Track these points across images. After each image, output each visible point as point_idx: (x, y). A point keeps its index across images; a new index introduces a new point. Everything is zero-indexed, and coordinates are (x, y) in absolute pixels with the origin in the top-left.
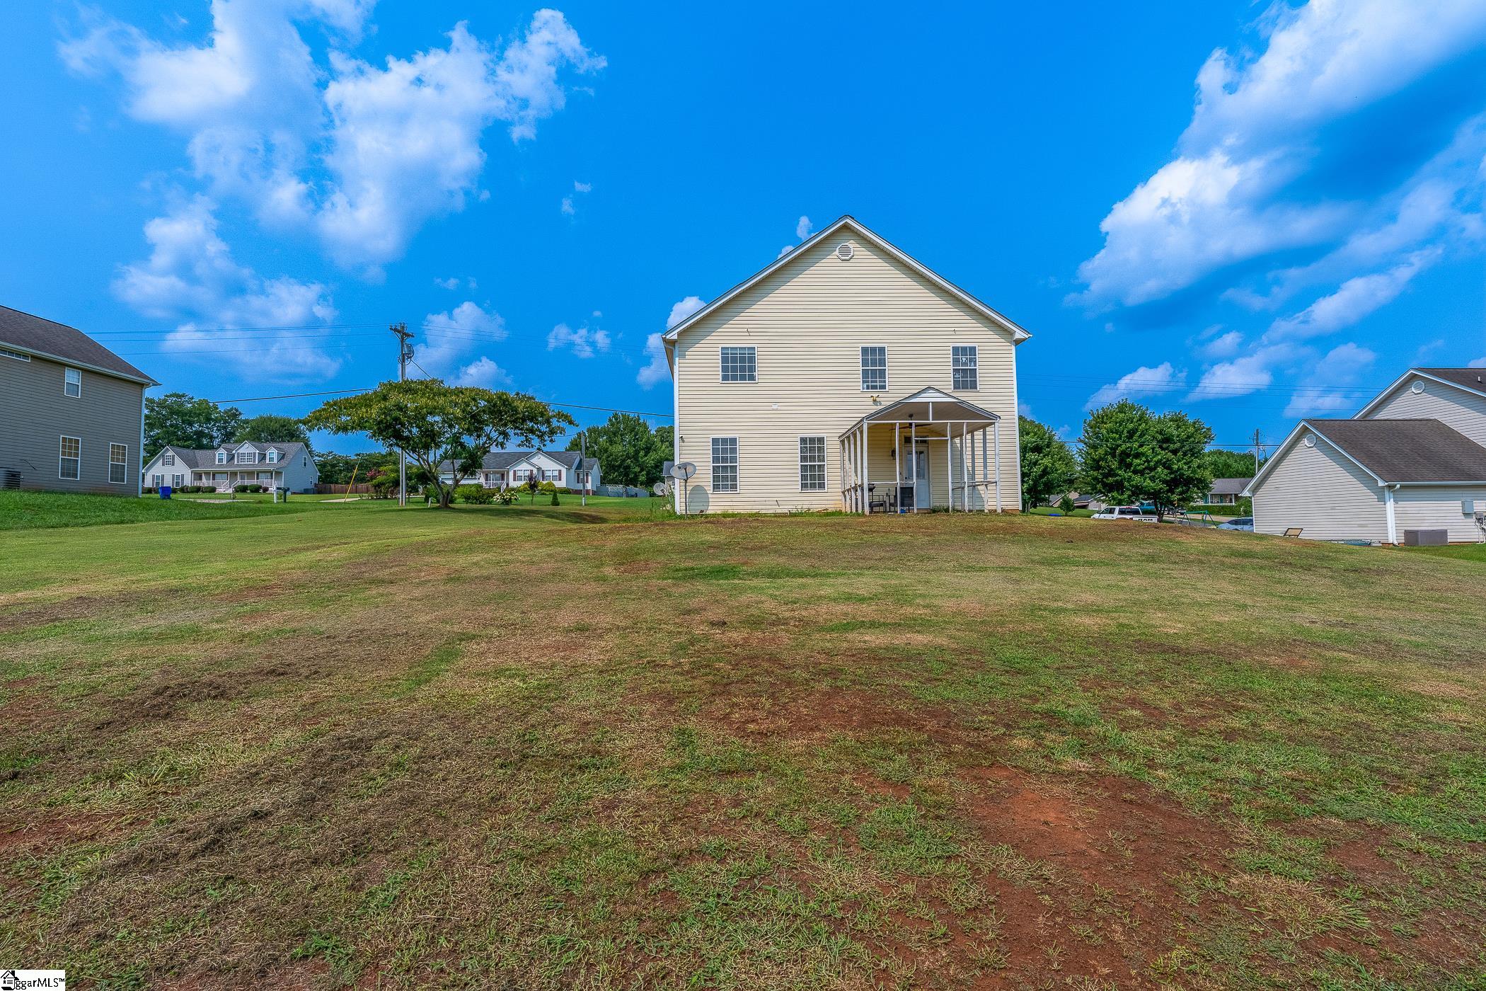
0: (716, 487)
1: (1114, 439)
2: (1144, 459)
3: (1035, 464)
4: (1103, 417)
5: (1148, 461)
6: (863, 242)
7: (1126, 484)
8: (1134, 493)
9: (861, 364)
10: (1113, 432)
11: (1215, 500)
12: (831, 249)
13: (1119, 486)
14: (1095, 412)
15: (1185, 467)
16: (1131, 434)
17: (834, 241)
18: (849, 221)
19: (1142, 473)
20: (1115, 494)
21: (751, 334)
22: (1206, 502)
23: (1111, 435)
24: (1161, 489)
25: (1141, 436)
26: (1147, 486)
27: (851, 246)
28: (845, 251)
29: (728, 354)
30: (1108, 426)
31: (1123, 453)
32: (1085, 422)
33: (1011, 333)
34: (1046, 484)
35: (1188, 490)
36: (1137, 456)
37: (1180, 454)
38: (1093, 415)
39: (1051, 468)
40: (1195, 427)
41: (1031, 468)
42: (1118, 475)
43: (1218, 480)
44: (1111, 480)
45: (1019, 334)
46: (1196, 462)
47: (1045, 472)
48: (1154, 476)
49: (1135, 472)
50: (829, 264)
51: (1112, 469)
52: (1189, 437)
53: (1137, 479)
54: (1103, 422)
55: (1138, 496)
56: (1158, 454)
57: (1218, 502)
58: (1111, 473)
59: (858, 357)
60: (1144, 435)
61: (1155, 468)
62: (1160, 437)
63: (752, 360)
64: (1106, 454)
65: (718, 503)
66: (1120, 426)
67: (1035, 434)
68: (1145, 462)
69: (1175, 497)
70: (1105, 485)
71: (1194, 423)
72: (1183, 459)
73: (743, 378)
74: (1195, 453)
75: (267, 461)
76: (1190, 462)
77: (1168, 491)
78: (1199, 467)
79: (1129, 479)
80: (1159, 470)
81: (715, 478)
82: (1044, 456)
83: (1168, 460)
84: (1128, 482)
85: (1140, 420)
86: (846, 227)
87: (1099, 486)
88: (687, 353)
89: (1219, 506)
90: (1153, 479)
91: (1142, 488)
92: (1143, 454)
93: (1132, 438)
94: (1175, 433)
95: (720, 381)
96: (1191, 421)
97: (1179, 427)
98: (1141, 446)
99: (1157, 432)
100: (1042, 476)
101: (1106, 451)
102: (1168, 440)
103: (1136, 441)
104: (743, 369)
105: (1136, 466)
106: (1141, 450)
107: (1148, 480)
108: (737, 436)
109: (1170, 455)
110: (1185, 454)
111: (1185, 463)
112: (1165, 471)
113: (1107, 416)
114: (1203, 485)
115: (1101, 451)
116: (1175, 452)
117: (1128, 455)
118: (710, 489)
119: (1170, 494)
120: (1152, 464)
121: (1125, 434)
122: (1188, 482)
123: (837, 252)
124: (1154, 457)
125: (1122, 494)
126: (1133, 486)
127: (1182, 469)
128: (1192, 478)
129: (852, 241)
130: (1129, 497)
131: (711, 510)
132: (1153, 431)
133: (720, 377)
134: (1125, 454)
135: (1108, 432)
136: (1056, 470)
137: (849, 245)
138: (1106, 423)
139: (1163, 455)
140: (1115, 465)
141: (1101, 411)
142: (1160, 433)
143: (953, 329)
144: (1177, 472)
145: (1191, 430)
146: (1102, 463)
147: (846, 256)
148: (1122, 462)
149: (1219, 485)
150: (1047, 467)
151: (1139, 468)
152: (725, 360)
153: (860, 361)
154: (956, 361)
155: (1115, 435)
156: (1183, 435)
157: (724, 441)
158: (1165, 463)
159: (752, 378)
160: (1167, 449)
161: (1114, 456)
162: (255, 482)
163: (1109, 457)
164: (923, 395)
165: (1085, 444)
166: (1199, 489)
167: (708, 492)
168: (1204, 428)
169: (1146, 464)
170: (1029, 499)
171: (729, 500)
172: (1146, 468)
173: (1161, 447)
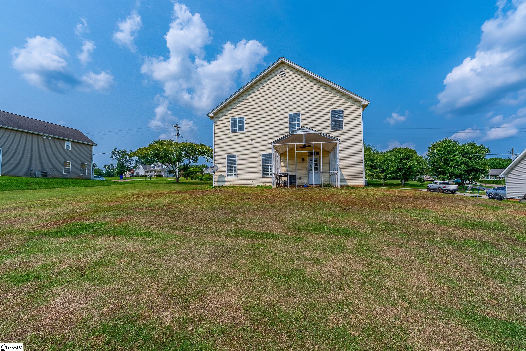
0: (228, 175)
1: (441, 154)
2: (455, 161)
3: (405, 164)
4: (436, 146)
5: (457, 163)
6: (290, 68)
7: (446, 172)
8: (450, 175)
9: (289, 121)
10: (440, 151)
11: (492, 178)
12: (276, 73)
13: (443, 173)
14: (433, 143)
15: (475, 165)
16: (449, 152)
17: (278, 70)
18: (283, 60)
19: (454, 167)
20: (442, 176)
21: (243, 112)
22: (488, 178)
23: (440, 152)
24: (463, 174)
25: (454, 152)
26: (456, 173)
27: (285, 71)
28: (282, 73)
29: (234, 121)
30: (439, 149)
31: (445, 159)
32: (428, 148)
33: (360, 102)
34: (410, 172)
35: (477, 174)
36: (452, 160)
37: (472, 159)
38: (432, 145)
39: (412, 166)
40: (480, 148)
41: (404, 166)
42: (443, 168)
43: (492, 170)
44: (439, 170)
45: (364, 102)
46: (480, 163)
47: (410, 168)
48: (460, 169)
49: (451, 167)
50: (276, 79)
51: (440, 166)
52: (477, 152)
53: (452, 170)
54: (436, 147)
55: (452, 176)
56: (462, 160)
57: (494, 179)
58: (440, 167)
59: (287, 118)
60: (455, 152)
61: (460, 165)
62: (463, 153)
63: (243, 122)
64: (438, 160)
65: (229, 182)
66: (444, 148)
67: (406, 153)
68: (455, 163)
69: (470, 177)
70: (436, 172)
71: (480, 146)
72: (474, 161)
73: (239, 130)
74: (481, 159)
75: (163, 168)
76: (478, 162)
77: (467, 174)
78: (482, 164)
79: (448, 170)
80: (463, 166)
81: (228, 172)
82: (409, 161)
83: (467, 162)
84: (448, 171)
85: (453, 146)
86: (282, 63)
87: (434, 173)
88: (218, 121)
89: (494, 180)
90: (459, 170)
91: (454, 173)
92: (455, 160)
93: (449, 153)
94: (471, 151)
95: (230, 132)
96: (478, 145)
97: (472, 148)
98: (454, 156)
99: (462, 151)
100: (408, 169)
101: (437, 159)
102: (467, 153)
103: (451, 154)
104: (239, 126)
105: (451, 164)
106: (453, 158)
107: (457, 170)
108: (236, 154)
109: (468, 160)
110: (475, 159)
111: (475, 163)
112: (466, 166)
113: (438, 145)
114: (484, 172)
115: (435, 159)
116: (470, 159)
117: (448, 160)
118: (226, 176)
119: (468, 176)
120: (459, 163)
121: (446, 152)
122: (476, 171)
123: (279, 74)
124: (460, 161)
125: (445, 176)
126: (450, 173)
127: (474, 165)
128: (479, 169)
129: (285, 69)
130: (448, 177)
131: (226, 185)
132: (459, 150)
133: (230, 130)
134: (446, 160)
135: (438, 151)
136: (415, 166)
137: (284, 70)
138: (438, 148)
139: (463, 160)
140: (441, 164)
141: (435, 143)
142: (463, 151)
143: (331, 103)
144: (471, 166)
145: (478, 149)
146: (436, 164)
147: (283, 76)
148: (445, 163)
149: (492, 172)
150: (410, 165)
151: (453, 165)
152: (232, 123)
153: (289, 120)
154: (332, 117)
155: (441, 152)
156: (474, 152)
157: (232, 156)
158: (465, 163)
159: (243, 130)
160: (466, 157)
161: (441, 161)
162: (160, 174)
163: (439, 161)
164: (300, 131)
165: (429, 156)
166: (482, 173)
167: (225, 177)
168: (485, 148)
169: (456, 164)
170: (403, 178)
171: (232, 180)
172: (456, 165)
173: (463, 156)
